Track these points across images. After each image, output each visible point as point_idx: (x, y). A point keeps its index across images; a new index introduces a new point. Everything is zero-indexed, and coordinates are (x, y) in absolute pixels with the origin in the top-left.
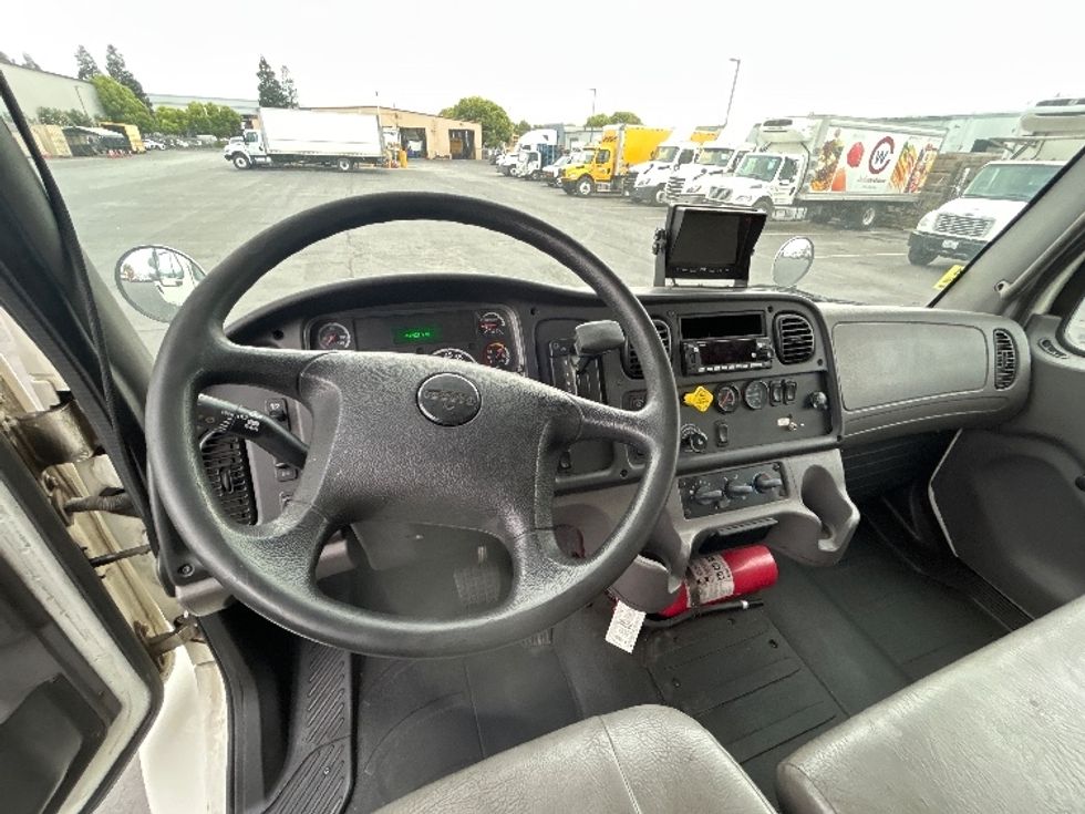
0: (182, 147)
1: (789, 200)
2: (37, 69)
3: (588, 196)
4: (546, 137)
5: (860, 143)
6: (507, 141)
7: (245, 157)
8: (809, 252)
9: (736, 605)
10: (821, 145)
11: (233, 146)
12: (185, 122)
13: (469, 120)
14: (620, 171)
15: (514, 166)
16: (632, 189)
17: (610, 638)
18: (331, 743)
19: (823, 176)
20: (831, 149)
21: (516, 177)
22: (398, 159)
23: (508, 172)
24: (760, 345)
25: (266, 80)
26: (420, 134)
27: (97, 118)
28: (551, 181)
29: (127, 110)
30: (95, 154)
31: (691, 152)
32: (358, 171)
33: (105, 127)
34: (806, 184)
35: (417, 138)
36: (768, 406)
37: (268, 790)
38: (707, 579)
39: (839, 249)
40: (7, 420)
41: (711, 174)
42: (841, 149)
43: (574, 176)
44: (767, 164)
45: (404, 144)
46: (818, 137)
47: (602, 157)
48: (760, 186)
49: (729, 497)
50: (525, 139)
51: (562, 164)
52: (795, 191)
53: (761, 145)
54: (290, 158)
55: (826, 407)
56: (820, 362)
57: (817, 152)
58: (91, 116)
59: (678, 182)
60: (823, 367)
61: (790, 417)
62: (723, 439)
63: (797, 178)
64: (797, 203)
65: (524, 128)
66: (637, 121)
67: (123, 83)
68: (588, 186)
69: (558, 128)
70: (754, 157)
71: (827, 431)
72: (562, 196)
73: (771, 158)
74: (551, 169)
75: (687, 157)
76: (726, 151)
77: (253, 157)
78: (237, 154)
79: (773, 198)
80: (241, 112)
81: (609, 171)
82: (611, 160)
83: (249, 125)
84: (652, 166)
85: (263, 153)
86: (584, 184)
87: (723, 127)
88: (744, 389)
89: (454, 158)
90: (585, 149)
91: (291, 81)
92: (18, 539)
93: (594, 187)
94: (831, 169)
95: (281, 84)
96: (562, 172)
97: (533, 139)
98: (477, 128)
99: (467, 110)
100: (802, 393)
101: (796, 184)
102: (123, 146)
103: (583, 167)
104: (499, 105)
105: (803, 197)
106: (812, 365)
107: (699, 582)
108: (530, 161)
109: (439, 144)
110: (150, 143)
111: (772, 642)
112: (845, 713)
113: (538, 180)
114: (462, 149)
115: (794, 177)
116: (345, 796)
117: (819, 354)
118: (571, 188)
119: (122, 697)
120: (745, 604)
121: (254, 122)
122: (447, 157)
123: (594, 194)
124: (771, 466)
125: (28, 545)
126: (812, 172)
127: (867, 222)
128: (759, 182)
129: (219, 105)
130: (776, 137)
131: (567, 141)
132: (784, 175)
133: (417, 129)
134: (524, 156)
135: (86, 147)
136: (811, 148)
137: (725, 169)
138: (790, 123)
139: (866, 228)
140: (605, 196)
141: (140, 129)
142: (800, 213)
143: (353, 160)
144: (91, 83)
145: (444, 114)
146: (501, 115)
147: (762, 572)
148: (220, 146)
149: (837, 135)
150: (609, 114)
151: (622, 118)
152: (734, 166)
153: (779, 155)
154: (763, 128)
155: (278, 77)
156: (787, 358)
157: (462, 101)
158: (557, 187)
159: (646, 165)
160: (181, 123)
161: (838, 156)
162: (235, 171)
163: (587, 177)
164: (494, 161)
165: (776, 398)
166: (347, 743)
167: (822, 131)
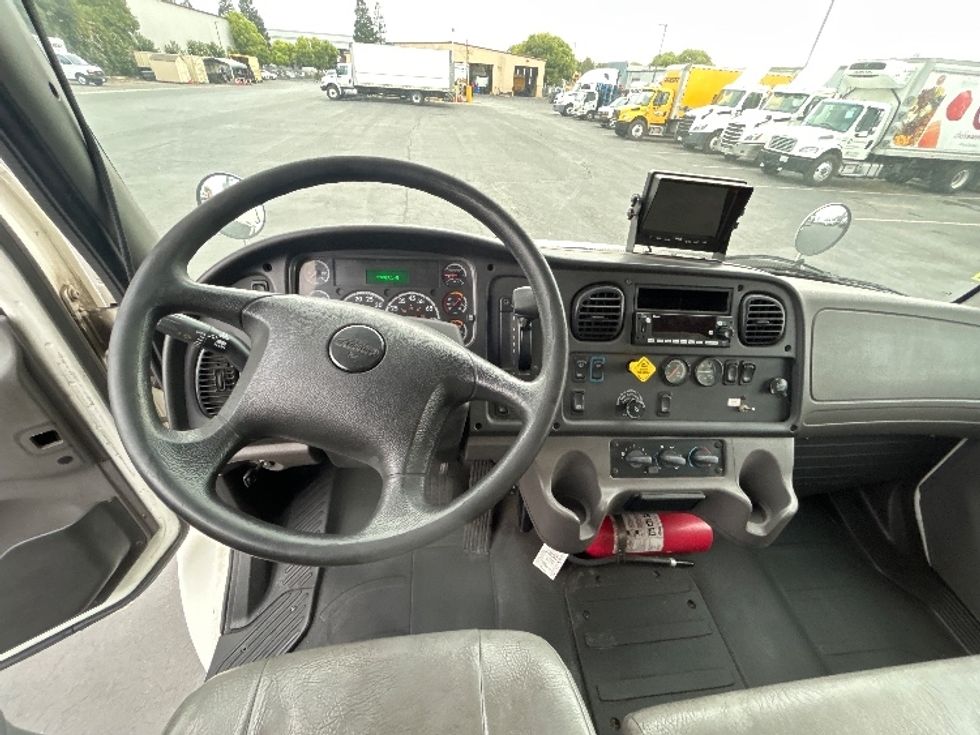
0: (289, 78)
1: (863, 155)
2: (190, 8)
3: (640, 139)
4: (607, 76)
5: (969, 92)
6: (568, 78)
7: (336, 88)
8: (845, 220)
9: (664, 561)
10: (916, 93)
11: (329, 77)
12: (294, 55)
13: (536, 57)
14: (676, 114)
15: (571, 105)
16: (685, 134)
17: (537, 563)
18: (301, 589)
19: (910, 130)
20: (929, 98)
21: (571, 115)
22: (465, 94)
23: (564, 112)
24: (720, 323)
25: (362, 17)
26: (488, 70)
27: (229, 50)
28: (605, 123)
29: (250, 43)
30: (225, 82)
31: (759, 96)
32: (429, 105)
33: (234, 58)
34: (888, 138)
35: (485, 74)
36: (719, 384)
37: (250, 611)
38: (637, 532)
39: (911, 213)
40: (80, 311)
41: (776, 121)
42: (941, 99)
43: (628, 117)
44: (845, 112)
45: (472, 79)
46: (915, 84)
47: (660, 100)
48: (831, 137)
49: (661, 465)
50: (585, 79)
51: (618, 105)
52: (872, 146)
53: (843, 90)
54: (374, 90)
55: (786, 395)
56: (788, 348)
57: (909, 101)
58: (225, 49)
59: (737, 128)
60: (790, 354)
61: (742, 398)
62: (664, 409)
63: (878, 130)
64: (871, 158)
65: (588, 66)
66: (706, 60)
67: (250, 19)
68: (641, 128)
69: (621, 67)
70: (831, 103)
71: (783, 420)
72: (614, 137)
73: (851, 106)
74: (608, 110)
75: (754, 101)
76: (799, 96)
77: (342, 88)
78: (330, 85)
79: (844, 151)
80: (338, 46)
81: (665, 114)
82: (670, 101)
83: (344, 60)
84: (711, 111)
85: (351, 85)
86: (637, 127)
87: (802, 69)
88: (696, 365)
89: (515, 95)
90: (644, 90)
91: (381, 18)
92: (85, 397)
93: (646, 131)
94: (922, 122)
95: (372, 20)
96: (616, 114)
97: (594, 78)
98: (541, 65)
99: (533, 48)
100: (761, 376)
101: (875, 137)
102: (246, 75)
103: (639, 109)
104: (566, 42)
105: (880, 152)
106: (778, 350)
107: (628, 533)
108: (586, 101)
109: (504, 80)
110: (266, 74)
111: (690, 602)
112: (744, 683)
113: (593, 120)
114: (524, 87)
115: (874, 129)
116: (303, 629)
117: (789, 339)
118: (623, 131)
119: (160, 521)
120: (674, 562)
121: (348, 56)
122: (509, 93)
123: (646, 137)
124: (714, 442)
125: (92, 404)
126: (898, 124)
127: (955, 186)
128: (829, 132)
129: (321, 38)
130: (862, 82)
131: (629, 81)
132: (862, 126)
133: (485, 66)
134: (583, 94)
135: (220, 76)
136: (903, 96)
137: (795, 116)
138: (881, 66)
139: (954, 192)
140: (656, 140)
141: (259, 61)
142: (874, 169)
143: (425, 94)
144: (226, 18)
145: (512, 51)
146: (567, 52)
147: (698, 536)
148: (318, 77)
149: (939, 82)
150: (678, 53)
151: (690, 58)
152: (806, 112)
153: (860, 103)
154: (848, 71)
155: (371, 14)
156: (749, 340)
157: (532, 37)
158: (609, 128)
159: (705, 110)
160: (290, 56)
161: (935, 106)
162: (327, 100)
163: (641, 120)
164: (552, 98)
165: (730, 378)
166: (311, 592)
167: (922, 76)
